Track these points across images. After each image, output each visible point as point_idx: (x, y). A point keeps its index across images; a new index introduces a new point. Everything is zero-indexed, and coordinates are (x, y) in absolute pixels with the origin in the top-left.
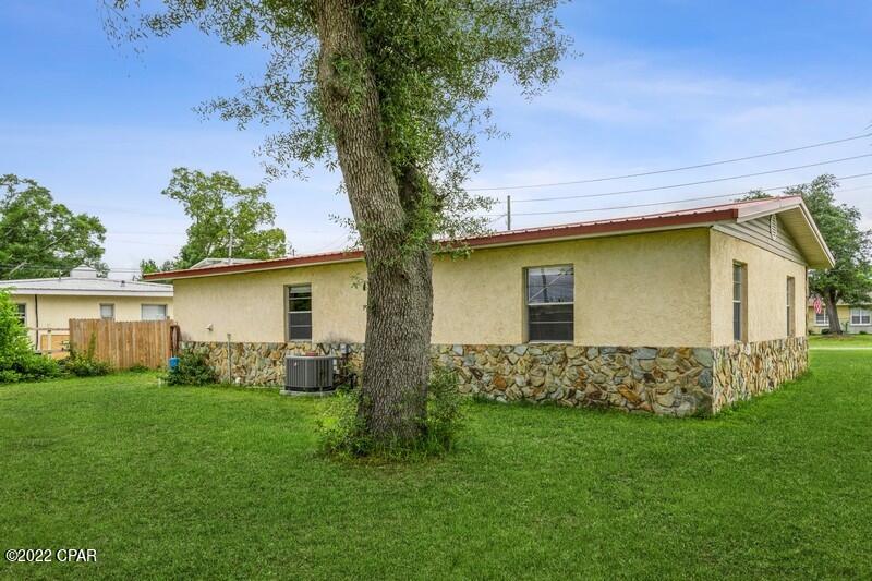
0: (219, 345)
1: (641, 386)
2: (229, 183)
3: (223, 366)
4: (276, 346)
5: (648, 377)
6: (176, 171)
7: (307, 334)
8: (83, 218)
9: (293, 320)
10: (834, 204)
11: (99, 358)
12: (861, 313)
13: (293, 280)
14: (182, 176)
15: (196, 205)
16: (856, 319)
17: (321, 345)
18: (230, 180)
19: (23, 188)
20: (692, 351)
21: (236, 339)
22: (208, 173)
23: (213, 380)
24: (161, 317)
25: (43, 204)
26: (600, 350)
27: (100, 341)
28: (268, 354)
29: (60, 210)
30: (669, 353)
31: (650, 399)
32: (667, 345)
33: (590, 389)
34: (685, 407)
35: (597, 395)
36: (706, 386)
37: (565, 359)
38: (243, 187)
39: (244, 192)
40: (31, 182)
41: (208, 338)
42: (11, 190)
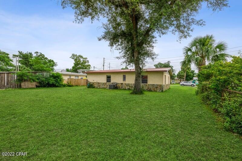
0: (95, 83)
1: (155, 89)
2: (81, 57)
3: (96, 86)
4: (105, 83)
5: (156, 88)
6: (72, 54)
7: (110, 81)
8: (51, 60)
9: (107, 80)
10: (170, 65)
11: (71, 84)
12: (173, 81)
13: (108, 74)
14: (73, 55)
15: (75, 60)
16: (173, 82)
17: (112, 83)
18: (82, 56)
19: (39, 54)
20: (161, 85)
21: (98, 82)
22: (78, 55)
23: (94, 87)
24: (78, 78)
25: (43, 57)
26: (151, 85)
27: (72, 82)
28: (103, 84)
29: (46, 58)
30: (159, 85)
31: (156, 90)
32: (158, 84)
33: (149, 89)
34: (160, 91)
35: (150, 90)
36: (163, 89)
37: (146, 85)
38: (84, 57)
39: (84, 58)
40: (41, 53)
41: (93, 82)
42: (37, 54)
